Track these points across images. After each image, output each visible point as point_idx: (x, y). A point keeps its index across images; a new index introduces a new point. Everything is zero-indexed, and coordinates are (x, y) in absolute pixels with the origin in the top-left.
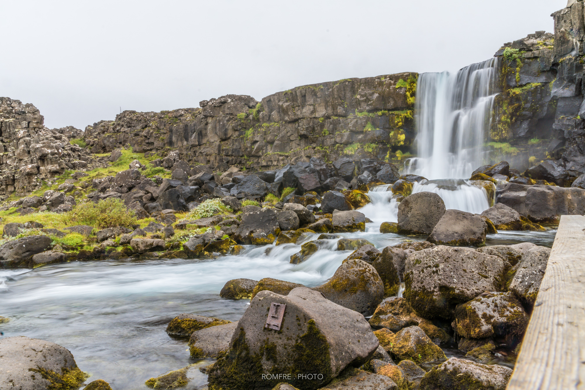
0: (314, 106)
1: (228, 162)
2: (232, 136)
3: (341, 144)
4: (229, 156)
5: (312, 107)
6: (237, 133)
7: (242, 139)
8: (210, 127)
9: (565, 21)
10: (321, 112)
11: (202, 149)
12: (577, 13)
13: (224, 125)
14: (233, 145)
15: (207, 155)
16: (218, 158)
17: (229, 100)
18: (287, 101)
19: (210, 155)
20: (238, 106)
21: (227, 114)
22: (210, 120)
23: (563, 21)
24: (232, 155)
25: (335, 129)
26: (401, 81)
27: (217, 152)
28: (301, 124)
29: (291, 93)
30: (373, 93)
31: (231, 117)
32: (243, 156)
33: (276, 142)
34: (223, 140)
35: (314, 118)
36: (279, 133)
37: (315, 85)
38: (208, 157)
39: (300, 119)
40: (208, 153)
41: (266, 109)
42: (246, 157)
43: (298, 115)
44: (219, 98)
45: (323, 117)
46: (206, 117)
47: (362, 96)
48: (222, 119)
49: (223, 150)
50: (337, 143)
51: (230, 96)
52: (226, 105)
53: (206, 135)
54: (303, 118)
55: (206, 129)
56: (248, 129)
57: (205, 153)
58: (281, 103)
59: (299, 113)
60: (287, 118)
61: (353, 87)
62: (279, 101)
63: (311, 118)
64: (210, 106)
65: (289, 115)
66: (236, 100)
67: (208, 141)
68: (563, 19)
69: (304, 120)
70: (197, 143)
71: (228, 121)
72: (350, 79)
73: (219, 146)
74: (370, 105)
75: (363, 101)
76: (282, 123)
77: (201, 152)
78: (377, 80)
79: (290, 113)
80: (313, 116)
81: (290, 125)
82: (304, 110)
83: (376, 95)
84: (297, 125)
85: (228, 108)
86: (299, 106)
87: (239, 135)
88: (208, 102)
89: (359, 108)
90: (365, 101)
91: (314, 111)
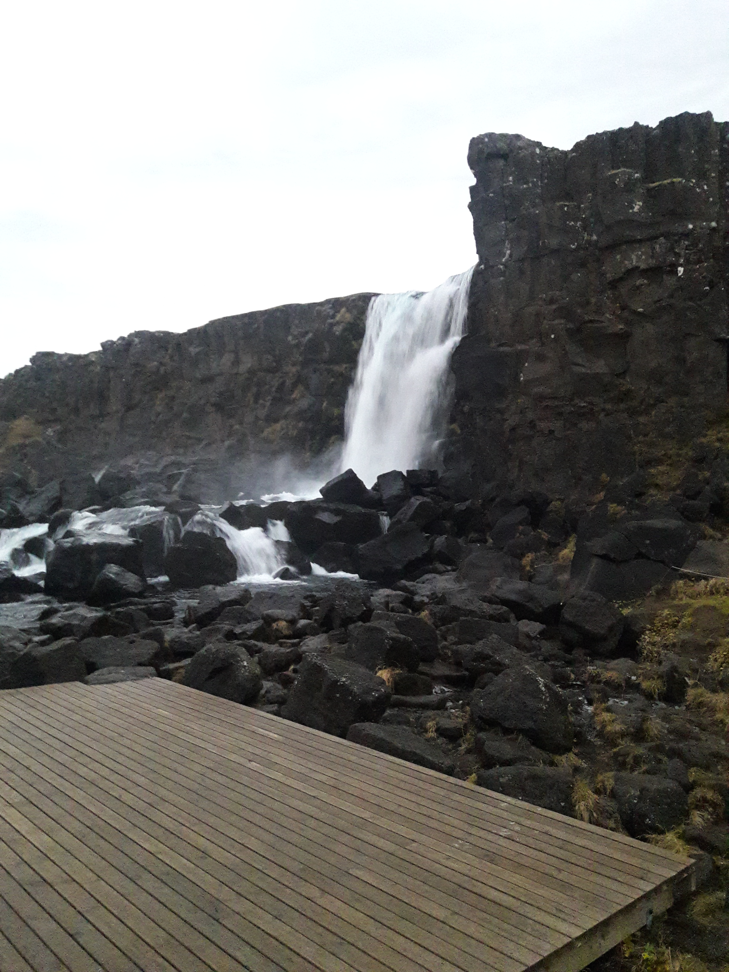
0: (236, 353)
2: (139, 401)
4: (134, 435)
5: (233, 355)
10: (246, 363)
13: (127, 383)
17: (137, 340)
18: (198, 346)
21: (133, 364)
22: (112, 374)
26: (343, 310)
29: (205, 331)
30: (307, 333)
31: (138, 369)
33: (184, 415)
34: (127, 409)
35: (236, 374)
37: (237, 317)
39: (216, 376)
40: (108, 430)
41: (176, 358)
43: (213, 369)
45: (248, 372)
46: (108, 369)
47: (295, 337)
48: (125, 373)
49: (127, 426)
51: (138, 334)
52: (131, 351)
53: (108, 399)
54: (220, 375)
55: (108, 389)
57: (104, 430)
58: (192, 349)
59: (214, 365)
60: (198, 375)
62: (190, 345)
63: (232, 375)
65: (200, 369)
66: (146, 340)
67: (111, 409)
69: (222, 378)
70: (98, 413)
71: (134, 376)
72: (283, 306)
73: (123, 420)
75: (294, 346)
79: (201, 366)
80: (235, 371)
81: (203, 387)
82: (224, 360)
83: (310, 336)
85: (134, 355)
86: (216, 354)
87: (149, 401)
88: (114, 343)
89: (292, 358)
90: (297, 346)
91: (237, 362)
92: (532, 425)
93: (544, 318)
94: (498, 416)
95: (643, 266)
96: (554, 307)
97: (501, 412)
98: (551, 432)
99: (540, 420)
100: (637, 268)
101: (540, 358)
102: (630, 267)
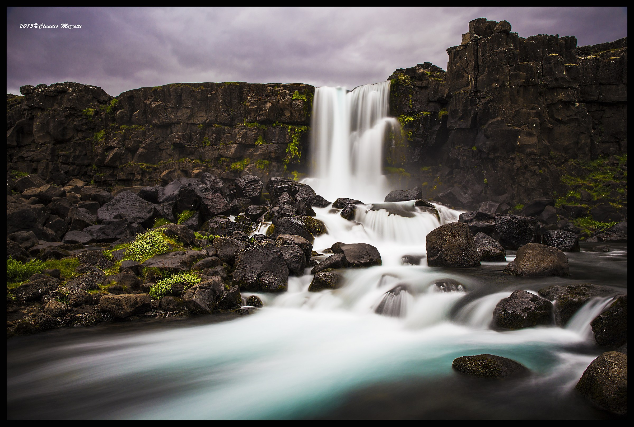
0: (192, 110)
1: (66, 173)
2: (73, 137)
3: (226, 157)
4: (68, 164)
5: (189, 111)
6: (80, 135)
7: (88, 142)
8: (37, 123)
9: (460, 57)
10: (201, 117)
11: (24, 153)
12: (472, 52)
13: (60, 123)
14: (75, 150)
15: (32, 161)
16: (51, 167)
17: (70, 90)
18: (156, 100)
19: (38, 161)
20: (84, 99)
21: (66, 108)
22: (38, 114)
23: (458, 57)
24: (73, 164)
25: (218, 140)
26: (297, 92)
27: (49, 158)
28: (174, 130)
29: (163, 91)
30: (266, 102)
31: (73, 113)
32: (90, 165)
33: (141, 150)
34: (57, 142)
35: (192, 124)
36: (144, 139)
37: (194, 84)
38: (34, 165)
39: (174, 124)
40: (35, 158)
41: (127, 107)
42: (94, 167)
43: (171, 118)
44: (52, 85)
45: (202, 124)
46: (32, 108)
47: (252, 104)
48: (58, 114)
49: (59, 156)
50: (222, 156)
51: (70, 85)
52: (66, 97)
53: (30, 133)
54: (178, 123)
55: (31, 126)
56: (98, 131)
57: (29, 158)
58: (148, 102)
59: (172, 116)
60: (155, 121)
61: (241, 92)
62: (145, 99)
63: (188, 124)
64: (38, 94)
65: (159, 118)
66: (80, 91)
67: (33, 141)
68: (458, 56)
69: (179, 126)
70: (15, 144)
71: (67, 117)
72: (238, 82)
73: (53, 150)
74: (262, 115)
75: (253, 110)
76: (149, 126)
77: (21, 157)
78: (269, 88)
79: (160, 115)
80: (191, 122)
81: (160, 131)
82: (179, 114)
83: (269, 105)
84: (169, 130)
85: (69, 100)
86: (173, 108)
87: (84, 138)
88: (34, 89)
89: (249, 118)
90: (257, 110)
91: (192, 116)
92: (526, 167)
93: (531, 116)
94: (512, 161)
95: (564, 100)
96: (535, 111)
97: (513, 159)
98: (534, 170)
99: (529, 165)
100: (562, 100)
101: (530, 134)
102: (560, 99)
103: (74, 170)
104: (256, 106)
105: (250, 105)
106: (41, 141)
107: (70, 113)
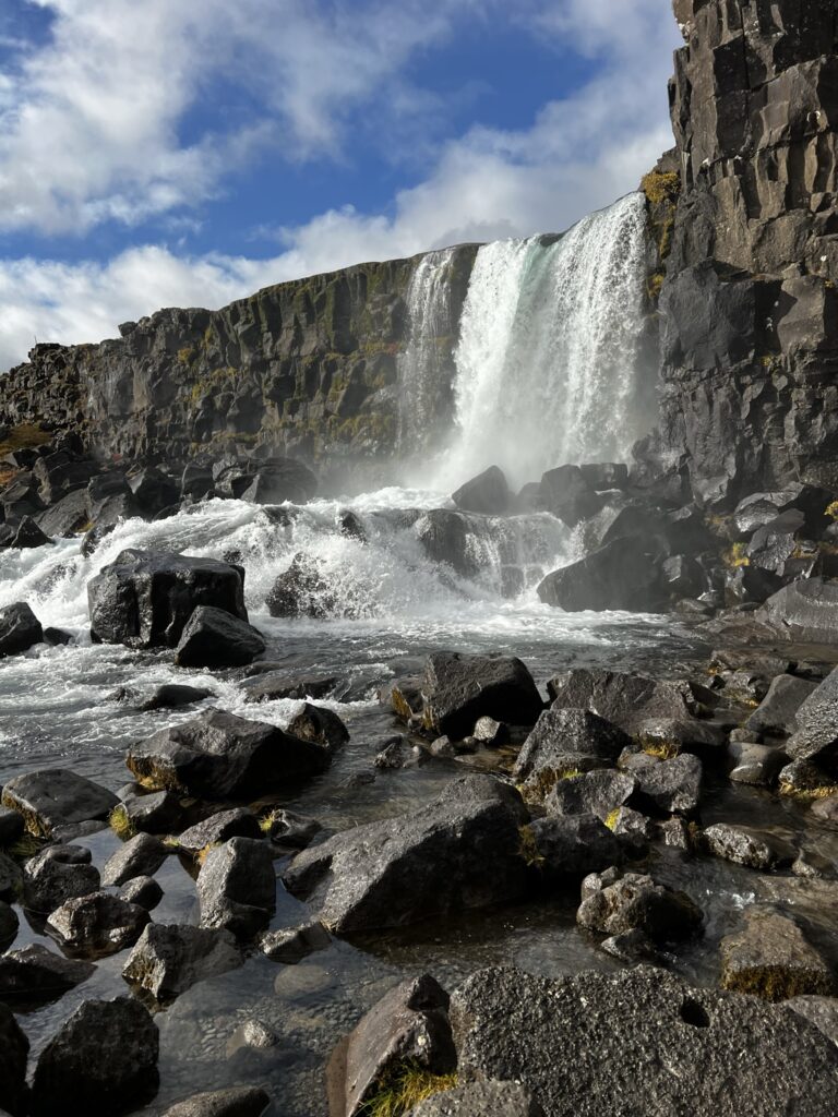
0: (297, 330)
1: (162, 454)
2: (171, 397)
4: (166, 440)
5: (293, 333)
6: (179, 392)
8: (134, 378)
10: (311, 343)
11: (126, 426)
13: (155, 377)
14: (174, 416)
15: (130, 438)
16: (146, 445)
17: (166, 321)
18: (248, 321)
19: (136, 438)
20: (181, 333)
21: (161, 351)
22: (135, 363)
24: (170, 439)
27: (146, 432)
28: (273, 372)
29: (253, 303)
30: (392, 298)
31: (169, 357)
33: (230, 411)
34: (156, 406)
35: (297, 357)
36: (236, 392)
37: (296, 282)
39: (271, 359)
43: (266, 351)
44: (152, 316)
45: (312, 355)
46: (129, 357)
47: (376, 305)
48: (153, 362)
49: (156, 428)
52: (159, 332)
53: (131, 396)
54: (277, 358)
55: (131, 384)
56: (198, 383)
57: (127, 434)
58: (236, 327)
60: (247, 359)
62: (235, 323)
63: (291, 358)
65: (252, 352)
66: (176, 320)
69: (278, 363)
70: (119, 414)
71: (163, 366)
73: (151, 420)
75: (375, 317)
76: (243, 369)
77: (122, 432)
80: (295, 353)
81: (254, 374)
84: (267, 373)
86: (269, 331)
87: (183, 396)
88: (135, 325)
89: (372, 334)
90: (380, 317)
91: (298, 341)
103: (170, 449)
104: (379, 310)
105: (373, 309)
106: (140, 408)
107: (165, 359)
